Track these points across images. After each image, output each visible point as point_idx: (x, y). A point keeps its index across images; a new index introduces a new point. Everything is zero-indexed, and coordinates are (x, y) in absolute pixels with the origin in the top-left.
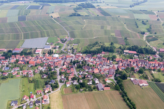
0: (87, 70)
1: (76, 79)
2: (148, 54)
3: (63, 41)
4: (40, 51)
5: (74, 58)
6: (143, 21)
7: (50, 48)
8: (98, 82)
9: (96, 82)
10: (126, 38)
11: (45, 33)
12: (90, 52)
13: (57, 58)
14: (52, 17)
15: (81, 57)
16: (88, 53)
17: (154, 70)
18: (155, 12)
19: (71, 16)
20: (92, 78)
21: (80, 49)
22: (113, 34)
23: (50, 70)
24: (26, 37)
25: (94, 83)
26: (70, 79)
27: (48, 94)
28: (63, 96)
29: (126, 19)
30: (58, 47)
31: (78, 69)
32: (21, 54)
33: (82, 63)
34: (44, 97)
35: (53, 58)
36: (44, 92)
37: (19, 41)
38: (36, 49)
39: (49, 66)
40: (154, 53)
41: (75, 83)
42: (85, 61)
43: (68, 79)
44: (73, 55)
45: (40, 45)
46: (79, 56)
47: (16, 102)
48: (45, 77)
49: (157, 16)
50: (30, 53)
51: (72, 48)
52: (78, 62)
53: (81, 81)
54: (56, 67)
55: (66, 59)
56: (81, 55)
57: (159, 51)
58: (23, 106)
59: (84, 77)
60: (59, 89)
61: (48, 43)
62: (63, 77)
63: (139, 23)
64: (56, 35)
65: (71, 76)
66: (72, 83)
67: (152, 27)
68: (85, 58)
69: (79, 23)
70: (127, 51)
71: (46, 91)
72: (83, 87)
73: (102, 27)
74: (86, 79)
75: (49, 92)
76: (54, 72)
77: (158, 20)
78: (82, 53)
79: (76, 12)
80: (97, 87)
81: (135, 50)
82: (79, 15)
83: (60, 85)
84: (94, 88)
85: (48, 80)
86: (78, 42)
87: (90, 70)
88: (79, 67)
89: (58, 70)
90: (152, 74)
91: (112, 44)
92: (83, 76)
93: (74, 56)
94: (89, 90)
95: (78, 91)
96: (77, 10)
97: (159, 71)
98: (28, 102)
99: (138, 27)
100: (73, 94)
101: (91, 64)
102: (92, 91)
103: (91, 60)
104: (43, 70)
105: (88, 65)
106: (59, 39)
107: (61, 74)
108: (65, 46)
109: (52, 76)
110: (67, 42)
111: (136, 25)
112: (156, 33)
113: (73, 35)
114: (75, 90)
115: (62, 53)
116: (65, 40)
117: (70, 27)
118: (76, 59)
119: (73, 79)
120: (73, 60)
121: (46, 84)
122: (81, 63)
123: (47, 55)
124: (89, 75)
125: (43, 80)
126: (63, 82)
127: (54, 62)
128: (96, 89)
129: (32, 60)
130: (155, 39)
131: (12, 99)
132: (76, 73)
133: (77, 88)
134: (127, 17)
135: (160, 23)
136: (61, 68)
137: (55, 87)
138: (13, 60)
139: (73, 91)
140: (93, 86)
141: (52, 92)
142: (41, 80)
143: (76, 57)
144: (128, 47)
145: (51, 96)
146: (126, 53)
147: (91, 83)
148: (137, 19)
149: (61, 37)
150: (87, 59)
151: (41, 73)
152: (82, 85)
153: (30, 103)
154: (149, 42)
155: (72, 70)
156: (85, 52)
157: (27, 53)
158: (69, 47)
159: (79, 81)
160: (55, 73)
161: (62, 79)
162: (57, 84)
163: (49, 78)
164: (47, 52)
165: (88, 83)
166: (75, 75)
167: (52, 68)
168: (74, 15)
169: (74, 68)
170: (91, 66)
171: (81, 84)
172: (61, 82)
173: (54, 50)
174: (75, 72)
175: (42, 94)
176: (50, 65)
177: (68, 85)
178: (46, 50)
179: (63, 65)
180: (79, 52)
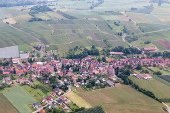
0: (85, 72)
1: (81, 80)
2: (134, 54)
4: (18, 61)
6: (115, 23)
7: (27, 56)
8: (105, 80)
10: (105, 40)
11: (11, 41)
14: (8, 23)
16: (74, 58)
17: (150, 66)
18: (123, 13)
19: (31, 21)
21: (62, 54)
22: (90, 38)
26: (75, 81)
29: (95, 21)
31: (76, 73)
34: (62, 97)
40: (140, 53)
44: (58, 61)
48: (47, 82)
49: (127, 16)
51: (53, 54)
57: (144, 50)
61: (21, 52)
63: (112, 25)
66: (80, 84)
67: (126, 28)
69: (44, 29)
70: (113, 53)
71: (59, 94)
73: (74, 31)
74: (90, 79)
77: (130, 20)
78: (66, 59)
79: (33, 16)
81: (121, 51)
82: (40, 20)
90: (150, 69)
91: (93, 47)
92: (86, 77)
97: (154, 66)
99: (112, 29)
104: (38, 77)
105: (83, 68)
106: (32, 47)
108: (42, 53)
110: (43, 49)
111: (109, 26)
112: (133, 34)
113: (44, 41)
115: (43, 60)
116: (39, 47)
122: (75, 66)
123: (29, 63)
125: (47, 85)
130: (135, 39)
134: (95, 19)
135: (133, 23)
142: (45, 85)
144: (110, 49)
146: (113, 54)
147: (99, 82)
148: (108, 21)
149: (33, 44)
154: (130, 43)
156: (70, 57)
158: (49, 54)
159: (85, 81)
161: (67, 81)
163: (51, 82)
175: (57, 96)
178: (24, 59)
179: (56, 71)
180: (63, 58)
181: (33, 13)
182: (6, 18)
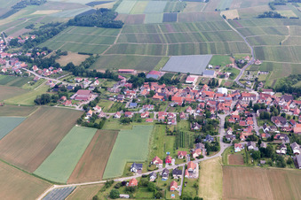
0: (279, 125)
1: (255, 140)
3: (240, 65)
4: (194, 80)
5: (257, 98)
7: (214, 75)
8: (298, 152)
9: (295, 151)
11: (208, 46)
12: (290, 91)
13: (224, 95)
14: (225, 18)
15: (271, 99)
16: (286, 92)
19: (262, 17)
20: (288, 141)
21: (272, 82)
23: (208, 116)
24: (173, 52)
25: (289, 152)
26: (243, 138)
27: (197, 160)
28: (225, 168)
30: (229, 74)
31: (262, 122)
32: (161, 81)
33: (272, 109)
34: (189, 164)
35: (218, 95)
36: (191, 155)
37: (160, 59)
38: (188, 74)
39: (207, 108)
41: (253, 146)
42: (278, 107)
43: (238, 138)
44: (256, 93)
45: (195, 68)
46: (267, 96)
47: (139, 166)
48: (196, 128)
50: (176, 82)
51: (256, 79)
52: (263, 107)
53: (265, 145)
54: (219, 112)
55: (240, 98)
56: (272, 93)
58: (150, 175)
59: (272, 137)
60: (219, 155)
61: (210, 66)
62: (230, 133)
64: (228, 51)
65: (246, 133)
66: (246, 147)
68: (278, 100)
69: (275, 31)
71: (195, 155)
72: (267, 156)
74: (275, 142)
75: (200, 157)
76: (214, 121)
78: (273, 91)
79: (273, 9)
80: (296, 160)
82: (278, 16)
83: (223, 146)
84: (289, 163)
85: (202, 134)
86: (269, 69)
87: (287, 125)
88: (265, 117)
89: (222, 117)
92: (269, 136)
93: (257, 95)
94: (278, 165)
95: (256, 163)
96: (275, 7)
98: (161, 170)
100: (245, 167)
101: (290, 113)
102: (283, 166)
103: (292, 106)
104: (195, 114)
105: (283, 115)
106: (233, 60)
107: (227, 126)
108: (242, 73)
109: (209, 128)
110: (247, 67)
113: (260, 54)
114: (251, 161)
115: (234, 86)
116: (243, 62)
117: (258, 39)
118: (260, 101)
119: (250, 139)
120: (254, 102)
121: (197, 141)
122: (269, 109)
123: (207, 87)
124: (282, 135)
125: (193, 133)
126: (229, 142)
127: (218, 103)
128: (293, 165)
129: (178, 94)
131: (134, 161)
132: (256, 128)
133: (254, 156)
136: (229, 116)
137: (213, 149)
138: (145, 91)
139: (245, 161)
140: (286, 158)
141: (206, 157)
142: (189, 133)
143: (260, 98)
145: (203, 165)
147: (284, 152)
149: (237, 56)
150: (282, 103)
151: (191, 119)
152: (265, 153)
153: (164, 171)
155: (249, 121)
156: (282, 90)
157: (170, 81)
158: (250, 77)
159: (259, 143)
160: (216, 123)
161: (228, 136)
162: (218, 144)
163: (203, 130)
164: (207, 82)
165: (278, 151)
166: (254, 131)
167: (212, 112)
168: (268, 15)
169: (254, 118)
170: (289, 117)
171: (262, 150)
172: (225, 140)
173: (220, 81)
174: (254, 125)
175: (188, 158)
176: (208, 106)
177: (237, 150)
178: (205, 79)
179: (234, 110)
180: (269, 88)
181: (276, 4)
182: (227, 9)
